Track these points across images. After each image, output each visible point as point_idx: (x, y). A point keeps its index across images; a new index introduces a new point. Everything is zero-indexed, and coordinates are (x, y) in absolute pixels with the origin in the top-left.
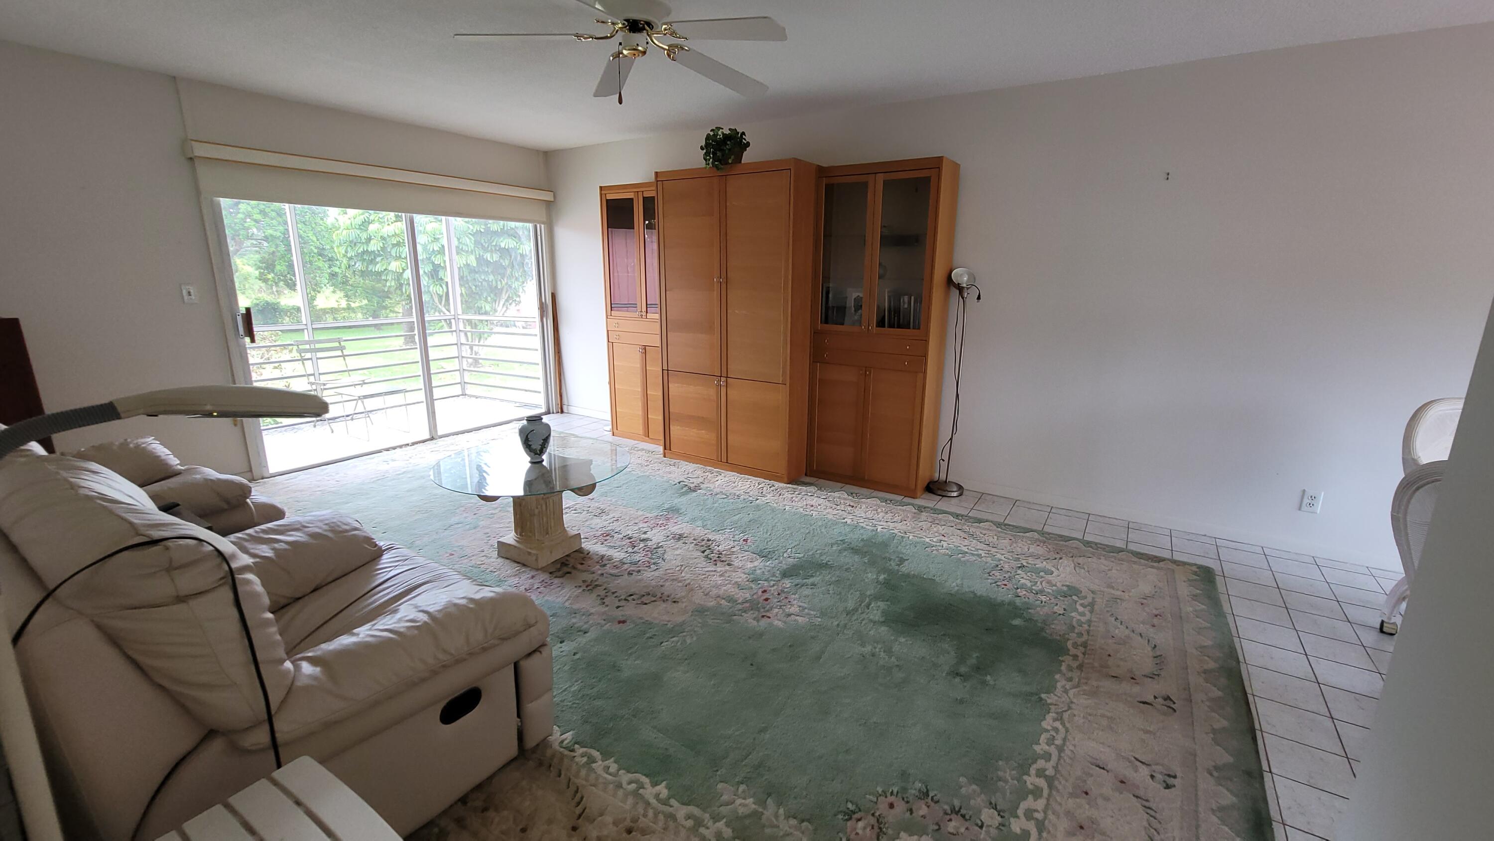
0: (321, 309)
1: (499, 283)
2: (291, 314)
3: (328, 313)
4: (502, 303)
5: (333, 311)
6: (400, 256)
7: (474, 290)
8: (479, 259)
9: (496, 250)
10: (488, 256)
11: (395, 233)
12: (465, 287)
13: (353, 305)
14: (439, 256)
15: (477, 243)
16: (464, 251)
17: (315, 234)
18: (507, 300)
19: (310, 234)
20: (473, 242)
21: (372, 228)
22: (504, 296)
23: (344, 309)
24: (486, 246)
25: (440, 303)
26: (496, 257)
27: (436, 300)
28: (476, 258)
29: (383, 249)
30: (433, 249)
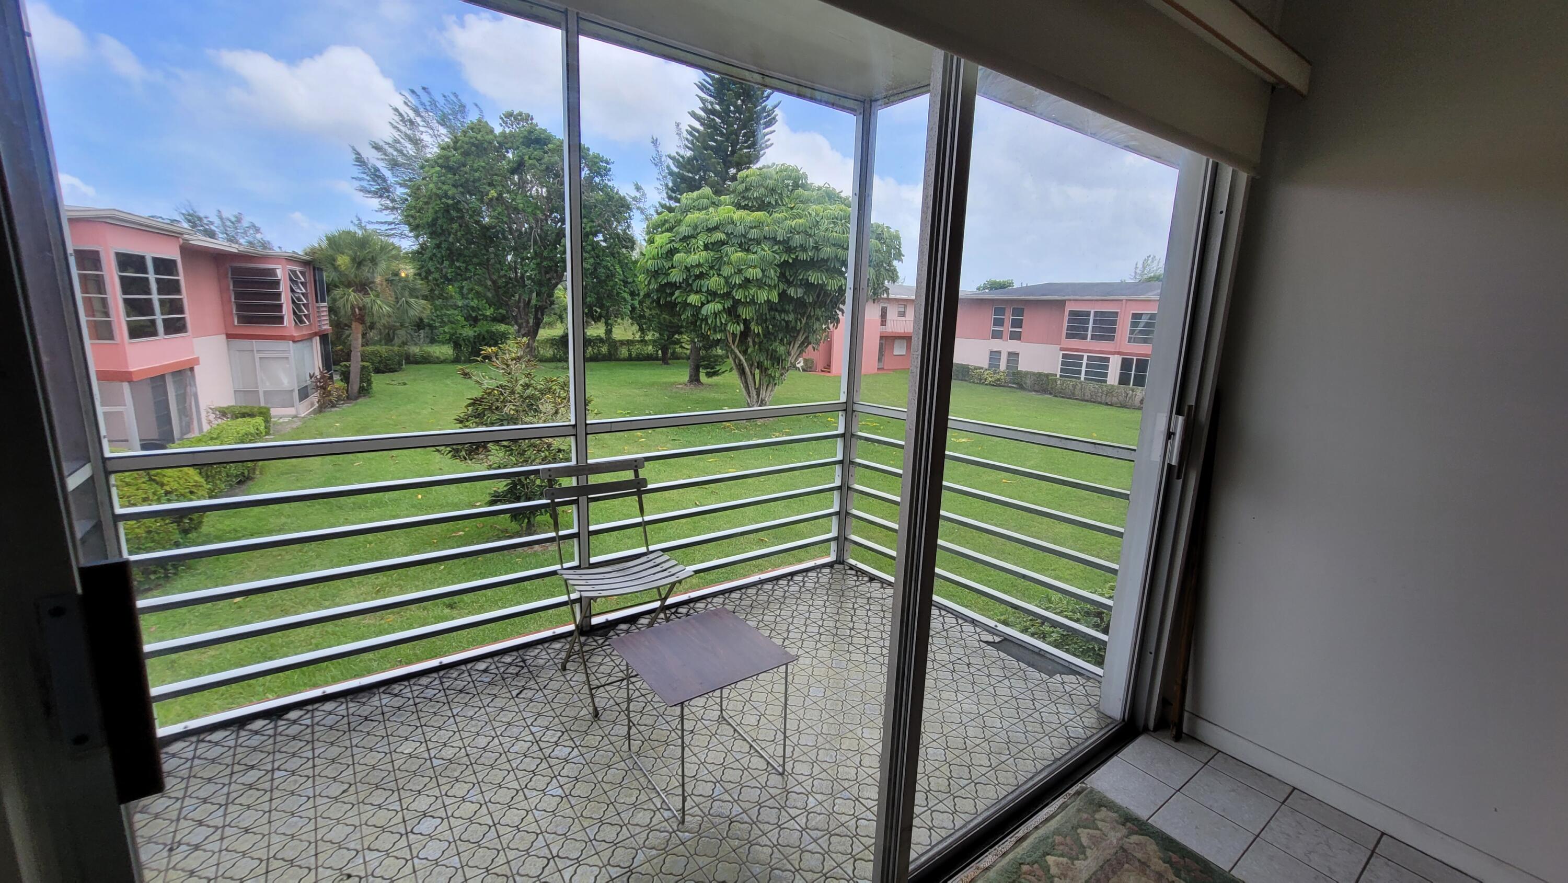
0: (620, 341)
1: (799, 323)
2: (594, 343)
3: (624, 344)
4: (797, 345)
5: (629, 343)
6: (700, 289)
7: (771, 331)
8: (783, 295)
9: (801, 284)
10: (792, 292)
11: (699, 262)
12: (762, 327)
13: (646, 338)
14: (740, 290)
15: (782, 277)
16: (766, 285)
17: (621, 267)
18: (803, 343)
19: (617, 267)
20: (778, 275)
21: (677, 257)
22: (801, 338)
23: (638, 341)
24: (791, 280)
25: (734, 344)
26: (800, 292)
27: (730, 340)
28: (779, 295)
29: (686, 280)
30: (735, 282)
